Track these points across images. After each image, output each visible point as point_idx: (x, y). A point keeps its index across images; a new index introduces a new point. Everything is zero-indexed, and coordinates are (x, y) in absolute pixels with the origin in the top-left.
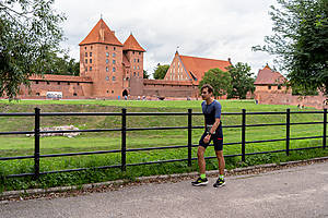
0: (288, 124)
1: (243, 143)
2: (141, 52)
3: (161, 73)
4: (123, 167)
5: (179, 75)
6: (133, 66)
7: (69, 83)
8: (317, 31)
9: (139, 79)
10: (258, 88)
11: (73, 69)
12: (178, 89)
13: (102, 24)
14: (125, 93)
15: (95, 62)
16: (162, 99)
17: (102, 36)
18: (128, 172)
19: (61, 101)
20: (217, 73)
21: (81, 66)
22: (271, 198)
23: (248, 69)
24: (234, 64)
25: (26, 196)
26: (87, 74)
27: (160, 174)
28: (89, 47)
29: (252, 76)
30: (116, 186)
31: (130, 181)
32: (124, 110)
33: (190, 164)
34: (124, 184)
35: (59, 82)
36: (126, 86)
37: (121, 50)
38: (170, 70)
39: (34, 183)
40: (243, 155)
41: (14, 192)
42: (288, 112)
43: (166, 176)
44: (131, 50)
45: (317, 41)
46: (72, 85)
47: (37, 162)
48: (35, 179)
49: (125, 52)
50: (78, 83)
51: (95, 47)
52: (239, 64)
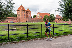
0: (63, 27)
1: (53, 31)
2: (30, 12)
3: (35, 16)
4: (27, 37)
5: (39, 17)
6: (29, 15)
7: (14, 19)
8: (69, 7)
9: (30, 18)
10: (56, 19)
11: (15, 16)
12: (38, 20)
13: (21, 6)
14: (27, 21)
15: (20, 14)
17: (22, 9)
18: (29, 38)
20: (47, 16)
21: (17, 15)
22: (60, 43)
23: (54, 15)
25: (7, 44)
26: (19, 17)
29: (55, 17)
30: (26, 41)
31: (29, 40)
33: (42, 36)
34: (28, 41)
35: (12, 19)
37: (26, 12)
38: (37, 16)
39: (8, 41)
40: (53, 34)
41: (4, 43)
42: (63, 24)
43: (37, 39)
44: (28, 12)
45: (69, 9)
46: (15, 20)
47: (9, 36)
48: (9, 40)
49: (27, 12)
50: (17, 19)
51: (20, 11)
52: (52, 14)
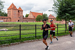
2: (22, 11)
3: (27, 16)
4: (20, 39)
5: (31, 16)
6: (20, 14)
7: (5, 18)
9: (22, 17)
11: (6, 15)
12: (31, 20)
13: (13, 4)
14: (19, 21)
15: (11, 13)
16: (27, 22)
17: (13, 7)
18: (21, 40)
19: (3, 23)
20: (40, 16)
21: (8, 14)
24: (44, 14)
26: (9, 16)
27: (29, 40)
28: (10, 10)
29: (48, 17)
31: (22, 42)
32: (20, 25)
34: (21, 43)
35: (2, 18)
36: (19, 19)
37: (17, 10)
38: (29, 15)
43: (30, 41)
44: (20, 11)
45: (64, 9)
46: (6, 19)
49: (18, 11)
50: (7, 18)
51: (11, 10)
52: (45, 14)
